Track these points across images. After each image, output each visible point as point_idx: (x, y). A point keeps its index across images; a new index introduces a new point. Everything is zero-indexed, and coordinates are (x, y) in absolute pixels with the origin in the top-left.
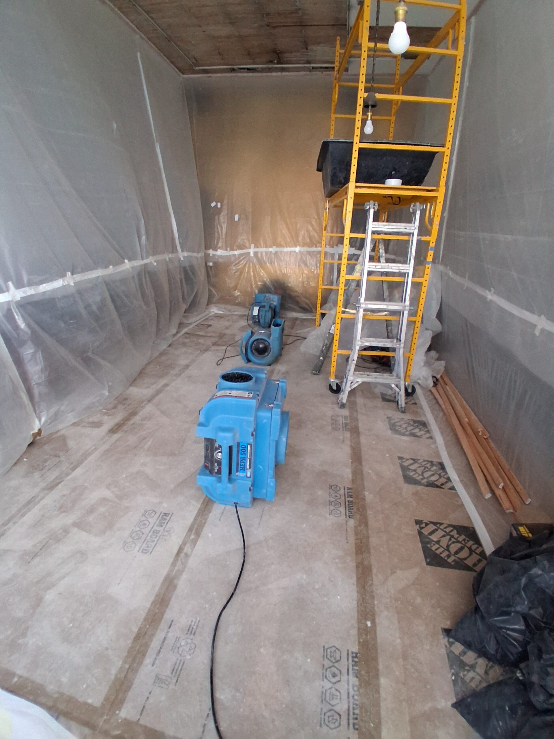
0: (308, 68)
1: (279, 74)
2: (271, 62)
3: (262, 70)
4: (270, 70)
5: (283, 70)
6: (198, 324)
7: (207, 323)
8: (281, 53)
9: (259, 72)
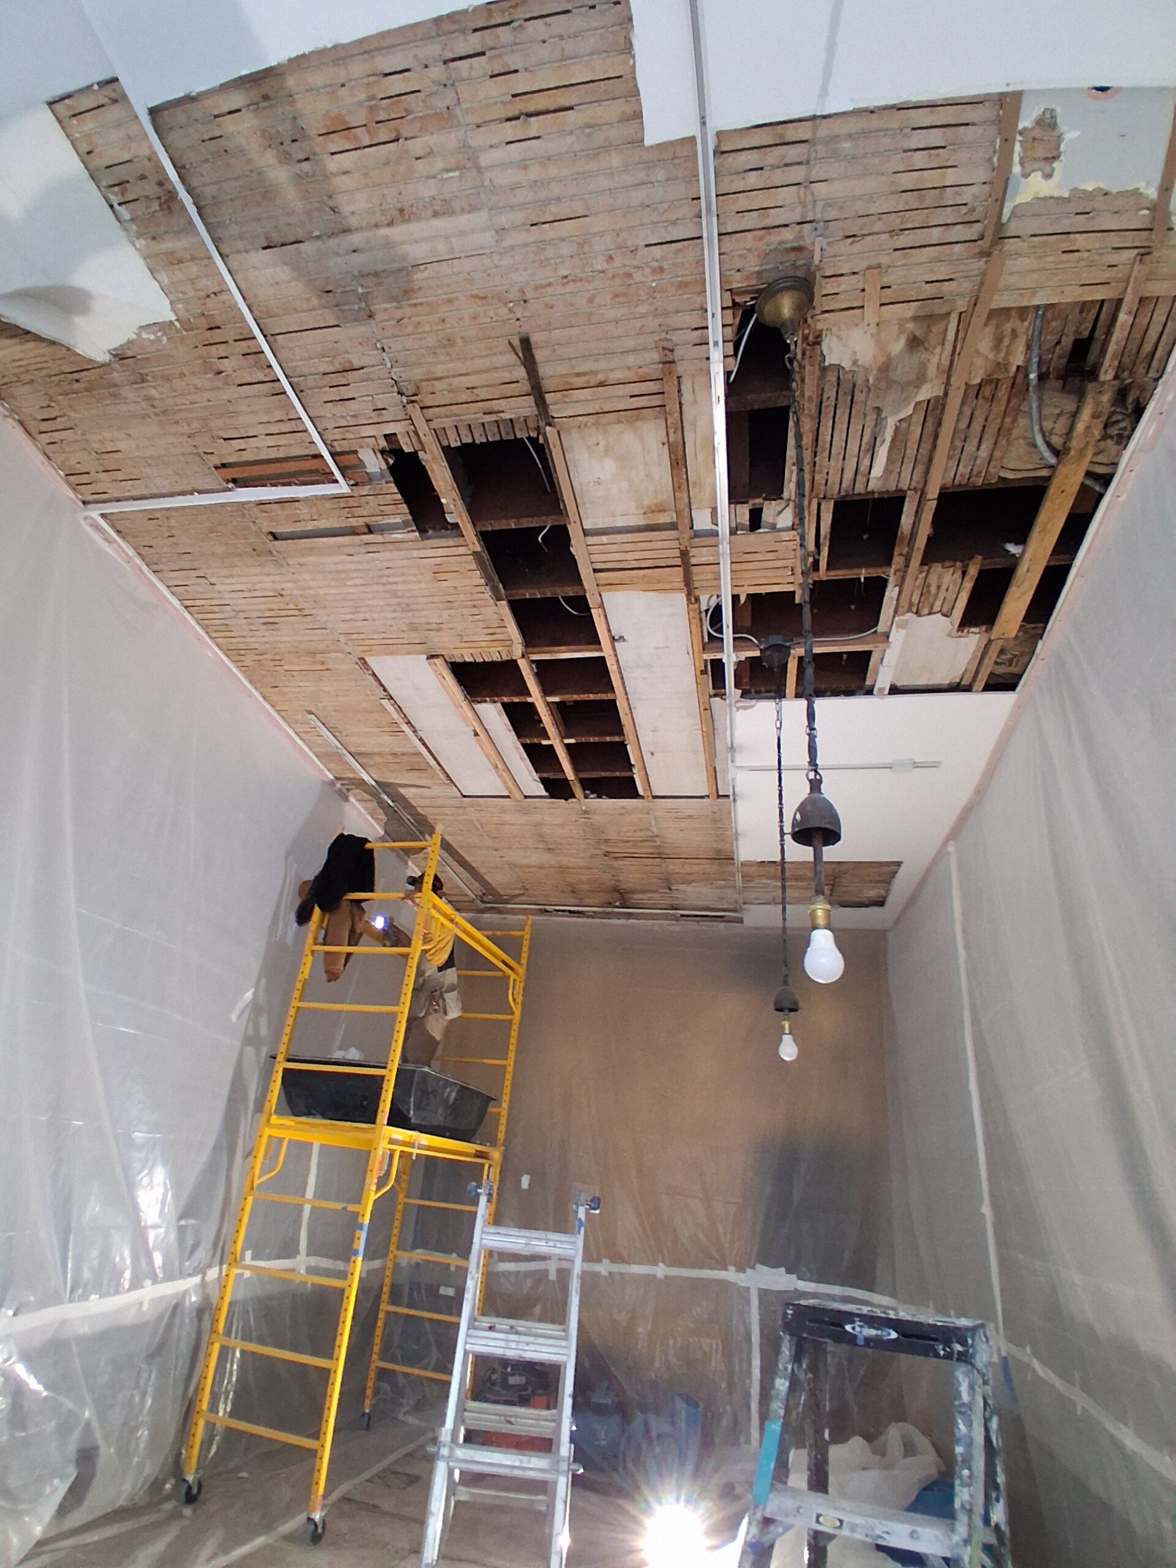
0: (674, 915)
1: (622, 921)
2: (610, 904)
3: (595, 915)
4: (607, 915)
5: (630, 916)
6: (384, 1470)
7: (408, 1471)
8: (628, 892)
9: (588, 917)
